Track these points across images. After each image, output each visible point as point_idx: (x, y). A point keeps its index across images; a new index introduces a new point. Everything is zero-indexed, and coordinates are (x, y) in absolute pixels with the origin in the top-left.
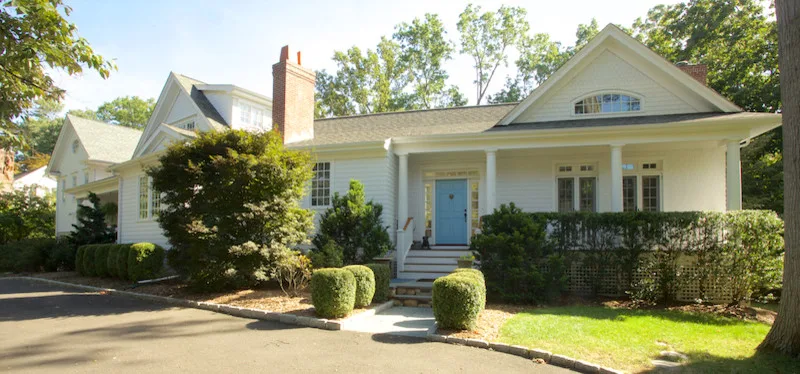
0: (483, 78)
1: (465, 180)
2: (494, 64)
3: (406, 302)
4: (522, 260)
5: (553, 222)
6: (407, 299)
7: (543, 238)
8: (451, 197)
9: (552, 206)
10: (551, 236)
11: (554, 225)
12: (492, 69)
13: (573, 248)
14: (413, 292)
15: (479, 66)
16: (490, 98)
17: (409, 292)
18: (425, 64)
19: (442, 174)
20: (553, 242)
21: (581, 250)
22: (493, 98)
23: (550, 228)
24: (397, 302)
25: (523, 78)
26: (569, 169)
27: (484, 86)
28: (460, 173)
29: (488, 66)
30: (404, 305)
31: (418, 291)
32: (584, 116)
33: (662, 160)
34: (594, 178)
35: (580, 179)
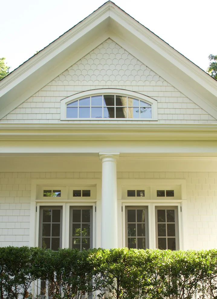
32: (79, 120)
33: (180, 186)
34: (92, 207)
35: (71, 207)
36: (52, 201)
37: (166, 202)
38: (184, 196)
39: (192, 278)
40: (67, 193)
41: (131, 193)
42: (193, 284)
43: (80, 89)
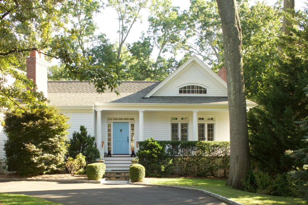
0: (124, 29)
1: (128, 122)
2: (132, 20)
3: (111, 178)
4: (156, 160)
5: (168, 145)
6: (111, 177)
7: (164, 152)
8: (121, 131)
9: (168, 137)
10: (167, 151)
11: (169, 146)
12: (131, 23)
13: (176, 156)
14: (113, 174)
15: (121, 18)
16: (129, 46)
17: (111, 174)
18: (80, 14)
19: (117, 119)
20: (168, 153)
21: (179, 157)
22: (132, 46)
23: (167, 147)
24: (108, 178)
25: (152, 31)
26: (176, 119)
27: (125, 35)
28: (125, 119)
29: (128, 21)
30: (110, 180)
31: (115, 174)
32: (183, 95)
33: (215, 117)
34: (187, 123)
35: (181, 123)
36: (175, 122)
37: (211, 122)
38: (216, 120)
39: (218, 148)
40: (179, 119)
41: (200, 119)
42: (218, 149)
43: (183, 84)
